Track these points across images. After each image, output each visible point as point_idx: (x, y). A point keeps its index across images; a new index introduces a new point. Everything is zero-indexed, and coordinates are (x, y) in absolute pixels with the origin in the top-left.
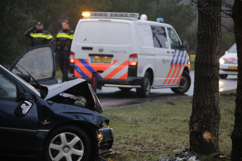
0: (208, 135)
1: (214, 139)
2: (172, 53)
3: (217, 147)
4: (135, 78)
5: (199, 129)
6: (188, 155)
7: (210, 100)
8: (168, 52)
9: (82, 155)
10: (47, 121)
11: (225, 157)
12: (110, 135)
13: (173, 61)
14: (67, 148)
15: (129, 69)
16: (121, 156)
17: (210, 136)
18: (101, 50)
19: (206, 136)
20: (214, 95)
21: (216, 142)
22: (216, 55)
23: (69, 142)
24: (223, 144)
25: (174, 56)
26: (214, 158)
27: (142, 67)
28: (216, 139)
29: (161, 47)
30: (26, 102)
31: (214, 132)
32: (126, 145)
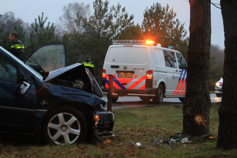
0: (200, 118)
1: (205, 122)
2: (180, 71)
3: (208, 129)
4: (151, 89)
5: (191, 113)
6: (181, 137)
7: (201, 86)
8: (177, 71)
9: (79, 134)
10: (45, 102)
11: (214, 138)
12: (109, 119)
13: (180, 78)
14: (65, 127)
15: (146, 82)
16: (120, 138)
17: (201, 119)
18: (125, 68)
19: (198, 119)
20: (205, 82)
21: (206, 125)
22: (207, 45)
23: (66, 122)
24: (214, 130)
25: (181, 74)
26: (204, 139)
27: (156, 81)
28: (207, 122)
29: (172, 66)
30: (24, 82)
31: (205, 116)
32: (131, 132)
